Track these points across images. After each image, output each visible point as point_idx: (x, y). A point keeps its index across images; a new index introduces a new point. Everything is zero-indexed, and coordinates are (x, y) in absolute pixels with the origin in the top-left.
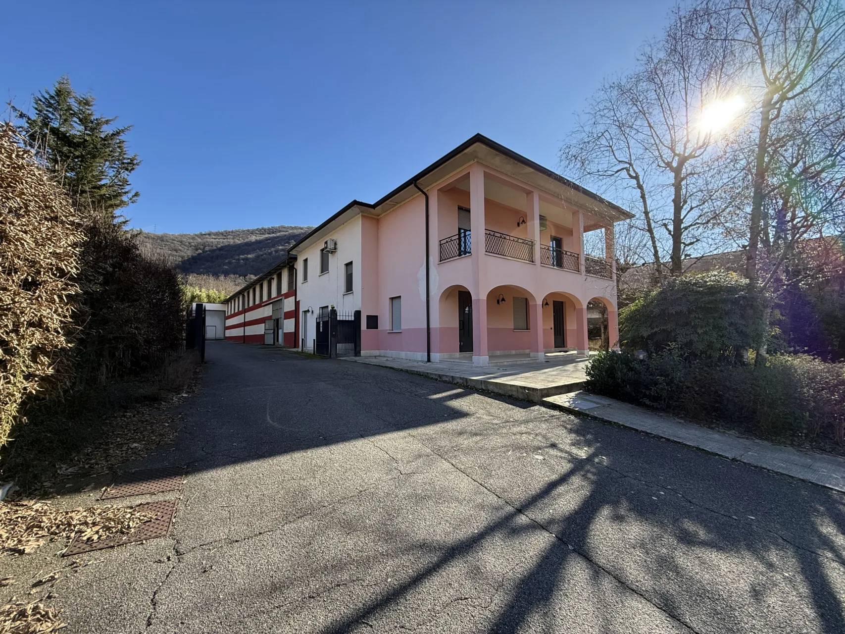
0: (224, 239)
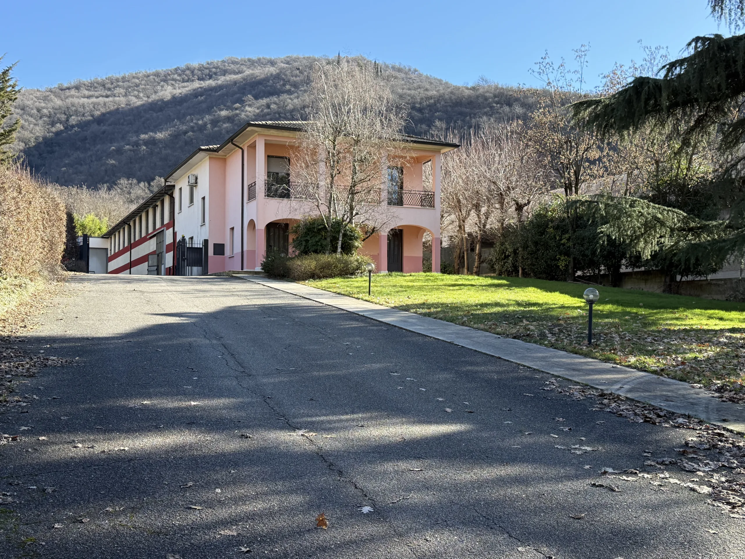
0: (107, 96)
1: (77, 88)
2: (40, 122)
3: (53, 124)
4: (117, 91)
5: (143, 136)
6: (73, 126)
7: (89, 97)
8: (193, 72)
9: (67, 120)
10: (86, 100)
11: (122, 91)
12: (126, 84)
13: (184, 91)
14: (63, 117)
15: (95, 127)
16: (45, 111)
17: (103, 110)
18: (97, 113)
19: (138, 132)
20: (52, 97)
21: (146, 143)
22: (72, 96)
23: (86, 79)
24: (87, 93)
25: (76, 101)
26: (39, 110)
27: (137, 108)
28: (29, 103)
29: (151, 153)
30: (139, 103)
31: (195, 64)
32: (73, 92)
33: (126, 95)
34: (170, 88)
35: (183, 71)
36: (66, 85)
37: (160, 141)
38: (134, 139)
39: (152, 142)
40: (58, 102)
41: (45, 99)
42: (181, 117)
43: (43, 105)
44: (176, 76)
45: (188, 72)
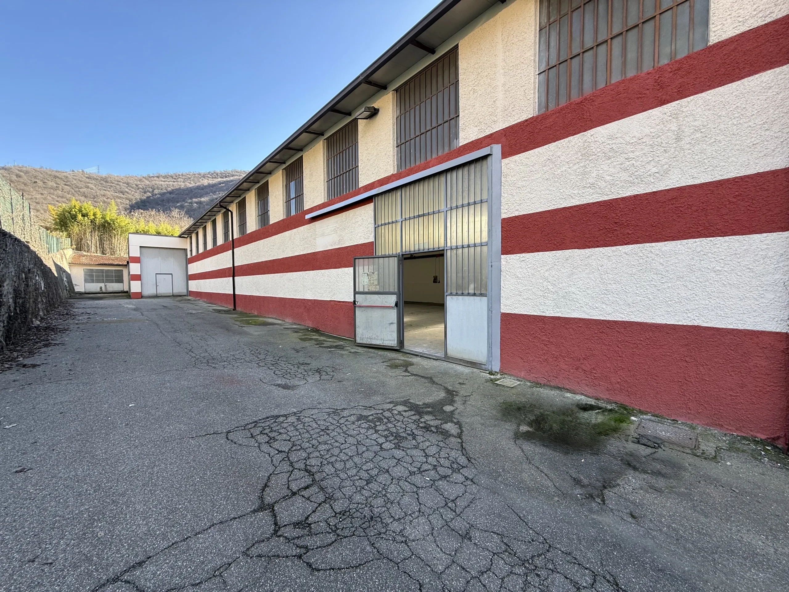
1: (158, 177)
2: (138, 191)
3: (145, 193)
4: (179, 180)
5: (194, 200)
6: (156, 194)
7: (164, 181)
8: (217, 175)
9: (153, 191)
10: (163, 183)
11: (183, 180)
12: (184, 177)
13: (214, 182)
14: (151, 190)
15: (168, 195)
16: (140, 186)
17: (173, 188)
18: (169, 189)
19: (191, 198)
20: (144, 179)
21: (196, 203)
22: (155, 180)
23: (163, 173)
24: (163, 179)
25: (157, 182)
26: (137, 185)
27: (190, 188)
28: (131, 182)
29: (199, 208)
30: (191, 186)
31: (218, 171)
32: (155, 178)
33: (184, 182)
34: (206, 180)
35: (213, 174)
36: (151, 175)
37: (204, 202)
38: (190, 201)
39: (200, 203)
40: (147, 182)
41: (140, 180)
42: (214, 192)
43: (139, 183)
44: (209, 176)
45: (215, 174)
